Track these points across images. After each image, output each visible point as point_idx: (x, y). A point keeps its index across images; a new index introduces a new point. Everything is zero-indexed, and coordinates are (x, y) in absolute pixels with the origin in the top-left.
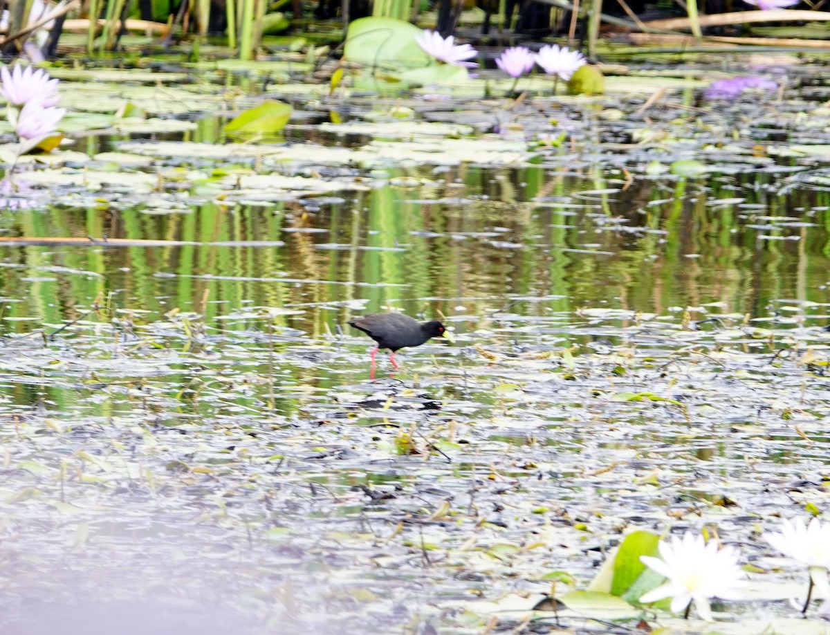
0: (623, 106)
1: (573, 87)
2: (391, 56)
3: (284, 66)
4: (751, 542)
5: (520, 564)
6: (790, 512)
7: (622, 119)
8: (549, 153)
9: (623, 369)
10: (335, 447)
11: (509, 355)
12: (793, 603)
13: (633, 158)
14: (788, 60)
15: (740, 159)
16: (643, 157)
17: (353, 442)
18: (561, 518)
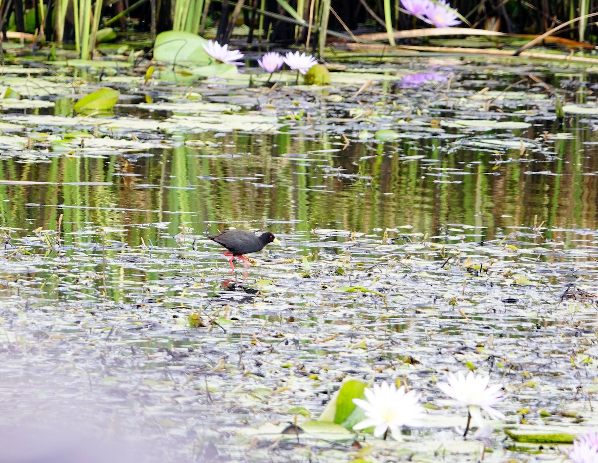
0: (343, 93)
1: (309, 79)
2: (186, 58)
3: (113, 64)
4: (429, 388)
5: (273, 402)
6: (455, 368)
7: (342, 102)
8: (294, 124)
9: (343, 271)
10: (148, 322)
11: (265, 261)
12: (457, 429)
13: (350, 128)
14: (454, 62)
15: (422, 129)
16: (356, 127)
17: (160, 319)
18: (300, 371)
